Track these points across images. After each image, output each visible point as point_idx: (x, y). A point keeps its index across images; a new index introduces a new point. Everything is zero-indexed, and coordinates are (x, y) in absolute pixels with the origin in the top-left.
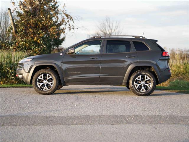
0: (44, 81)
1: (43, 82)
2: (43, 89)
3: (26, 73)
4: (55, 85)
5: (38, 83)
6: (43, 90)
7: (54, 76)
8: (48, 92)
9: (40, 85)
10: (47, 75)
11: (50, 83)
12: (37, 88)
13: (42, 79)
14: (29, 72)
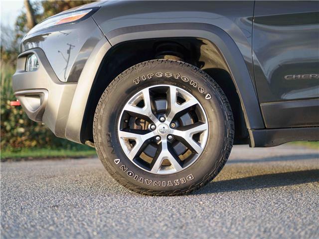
0: (157, 123)
1: (148, 131)
2: (149, 166)
3: (62, 83)
4: (216, 141)
5: (122, 135)
6: (153, 171)
7: (208, 97)
8: (177, 182)
9: (132, 142)
10: (173, 90)
11: (186, 135)
12: (118, 161)
13: (146, 110)
14: (74, 78)
